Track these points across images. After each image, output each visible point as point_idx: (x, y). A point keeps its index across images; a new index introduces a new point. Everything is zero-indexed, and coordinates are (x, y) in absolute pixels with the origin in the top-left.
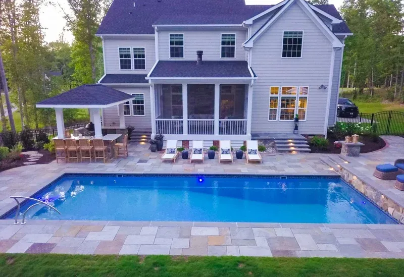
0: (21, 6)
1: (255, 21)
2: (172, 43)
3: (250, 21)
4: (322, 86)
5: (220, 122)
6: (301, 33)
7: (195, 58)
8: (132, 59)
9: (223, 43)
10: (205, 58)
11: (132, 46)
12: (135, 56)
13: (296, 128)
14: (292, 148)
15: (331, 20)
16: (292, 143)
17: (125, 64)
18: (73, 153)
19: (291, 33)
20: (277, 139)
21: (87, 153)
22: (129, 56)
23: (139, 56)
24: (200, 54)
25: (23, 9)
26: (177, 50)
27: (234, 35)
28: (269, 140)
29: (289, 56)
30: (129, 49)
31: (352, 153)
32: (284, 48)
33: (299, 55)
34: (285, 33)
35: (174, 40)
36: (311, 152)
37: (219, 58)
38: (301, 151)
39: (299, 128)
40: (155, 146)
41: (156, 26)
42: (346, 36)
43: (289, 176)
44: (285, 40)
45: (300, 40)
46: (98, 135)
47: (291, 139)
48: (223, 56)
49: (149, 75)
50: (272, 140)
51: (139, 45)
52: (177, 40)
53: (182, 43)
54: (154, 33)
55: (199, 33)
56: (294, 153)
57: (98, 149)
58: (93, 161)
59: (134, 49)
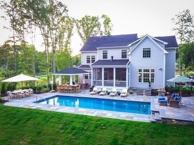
0: (65, 42)
1: (132, 45)
2: (103, 54)
3: (130, 45)
4: (161, 69)
5: (116, 82)
6: (150, 48)
7: (111, 59)
8: (91, 60)
9: (122, 53)
10: (114, 59)
11: (91, 55)
12: (92, 58)
13: (150, 86)
14: (144, 93)
15: (164, 43)
16: (145, 91)
17: (88, 62)
18: (62, 90)
19: (146, 48)
20: (139, 90)
21: (66, 90)
22: (90, 58)
23: (93, 58)
24: (112, 57)
25: (65, 43)
26: (105, 56)
27: (126, 50)
28: (135, 90)
29: (145, 57)
30: (90, 56)
31: (161, 95)
32: (144, 54)
33: (150, 57)
34: (143, 49)
35: (104, 53)
36: (151, 95)
37: (121, 58)
38: (147, 95)
39: (151, 86)
40: (91, 90)
41: (98, 48)
42: (176, 49)
43: (131, 101)
44: (144, 51)
45: (150, 51)
46: (71, 84)
47: (145, 90)
48: (122, 58)
49: (90, 65)
50: (136, 90)
51: (93, 55)
52: (105, 53)
53: (107, 54)
54: (97, 50)
55: (112, 49)
56: (144, 95)
57: (70, 89)
58: (68, 93)
59: (92, 56)
